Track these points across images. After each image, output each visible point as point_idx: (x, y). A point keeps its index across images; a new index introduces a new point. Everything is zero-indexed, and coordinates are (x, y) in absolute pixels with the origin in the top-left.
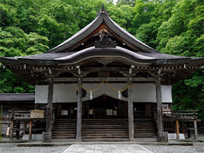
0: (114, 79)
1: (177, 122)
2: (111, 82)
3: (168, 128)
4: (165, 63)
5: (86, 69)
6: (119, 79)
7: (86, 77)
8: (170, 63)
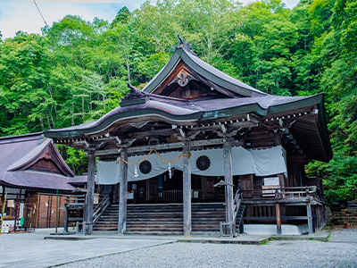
0: (165, 146)
1: (278, 206)
2: (160, 151)
3: (267, 215)
4: (216, 116)
5: (130, 135)
6: (172, 146)
7: (132, 146)
8: (223, 115)
